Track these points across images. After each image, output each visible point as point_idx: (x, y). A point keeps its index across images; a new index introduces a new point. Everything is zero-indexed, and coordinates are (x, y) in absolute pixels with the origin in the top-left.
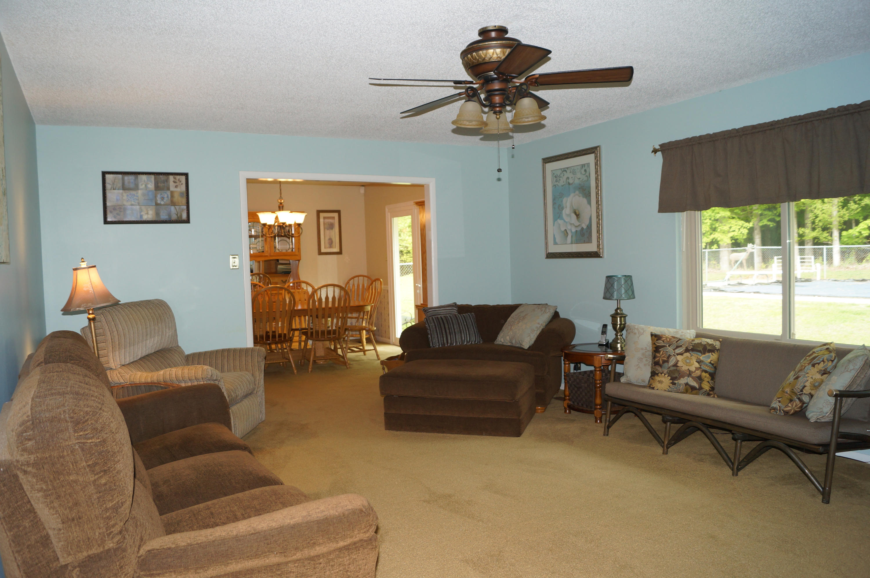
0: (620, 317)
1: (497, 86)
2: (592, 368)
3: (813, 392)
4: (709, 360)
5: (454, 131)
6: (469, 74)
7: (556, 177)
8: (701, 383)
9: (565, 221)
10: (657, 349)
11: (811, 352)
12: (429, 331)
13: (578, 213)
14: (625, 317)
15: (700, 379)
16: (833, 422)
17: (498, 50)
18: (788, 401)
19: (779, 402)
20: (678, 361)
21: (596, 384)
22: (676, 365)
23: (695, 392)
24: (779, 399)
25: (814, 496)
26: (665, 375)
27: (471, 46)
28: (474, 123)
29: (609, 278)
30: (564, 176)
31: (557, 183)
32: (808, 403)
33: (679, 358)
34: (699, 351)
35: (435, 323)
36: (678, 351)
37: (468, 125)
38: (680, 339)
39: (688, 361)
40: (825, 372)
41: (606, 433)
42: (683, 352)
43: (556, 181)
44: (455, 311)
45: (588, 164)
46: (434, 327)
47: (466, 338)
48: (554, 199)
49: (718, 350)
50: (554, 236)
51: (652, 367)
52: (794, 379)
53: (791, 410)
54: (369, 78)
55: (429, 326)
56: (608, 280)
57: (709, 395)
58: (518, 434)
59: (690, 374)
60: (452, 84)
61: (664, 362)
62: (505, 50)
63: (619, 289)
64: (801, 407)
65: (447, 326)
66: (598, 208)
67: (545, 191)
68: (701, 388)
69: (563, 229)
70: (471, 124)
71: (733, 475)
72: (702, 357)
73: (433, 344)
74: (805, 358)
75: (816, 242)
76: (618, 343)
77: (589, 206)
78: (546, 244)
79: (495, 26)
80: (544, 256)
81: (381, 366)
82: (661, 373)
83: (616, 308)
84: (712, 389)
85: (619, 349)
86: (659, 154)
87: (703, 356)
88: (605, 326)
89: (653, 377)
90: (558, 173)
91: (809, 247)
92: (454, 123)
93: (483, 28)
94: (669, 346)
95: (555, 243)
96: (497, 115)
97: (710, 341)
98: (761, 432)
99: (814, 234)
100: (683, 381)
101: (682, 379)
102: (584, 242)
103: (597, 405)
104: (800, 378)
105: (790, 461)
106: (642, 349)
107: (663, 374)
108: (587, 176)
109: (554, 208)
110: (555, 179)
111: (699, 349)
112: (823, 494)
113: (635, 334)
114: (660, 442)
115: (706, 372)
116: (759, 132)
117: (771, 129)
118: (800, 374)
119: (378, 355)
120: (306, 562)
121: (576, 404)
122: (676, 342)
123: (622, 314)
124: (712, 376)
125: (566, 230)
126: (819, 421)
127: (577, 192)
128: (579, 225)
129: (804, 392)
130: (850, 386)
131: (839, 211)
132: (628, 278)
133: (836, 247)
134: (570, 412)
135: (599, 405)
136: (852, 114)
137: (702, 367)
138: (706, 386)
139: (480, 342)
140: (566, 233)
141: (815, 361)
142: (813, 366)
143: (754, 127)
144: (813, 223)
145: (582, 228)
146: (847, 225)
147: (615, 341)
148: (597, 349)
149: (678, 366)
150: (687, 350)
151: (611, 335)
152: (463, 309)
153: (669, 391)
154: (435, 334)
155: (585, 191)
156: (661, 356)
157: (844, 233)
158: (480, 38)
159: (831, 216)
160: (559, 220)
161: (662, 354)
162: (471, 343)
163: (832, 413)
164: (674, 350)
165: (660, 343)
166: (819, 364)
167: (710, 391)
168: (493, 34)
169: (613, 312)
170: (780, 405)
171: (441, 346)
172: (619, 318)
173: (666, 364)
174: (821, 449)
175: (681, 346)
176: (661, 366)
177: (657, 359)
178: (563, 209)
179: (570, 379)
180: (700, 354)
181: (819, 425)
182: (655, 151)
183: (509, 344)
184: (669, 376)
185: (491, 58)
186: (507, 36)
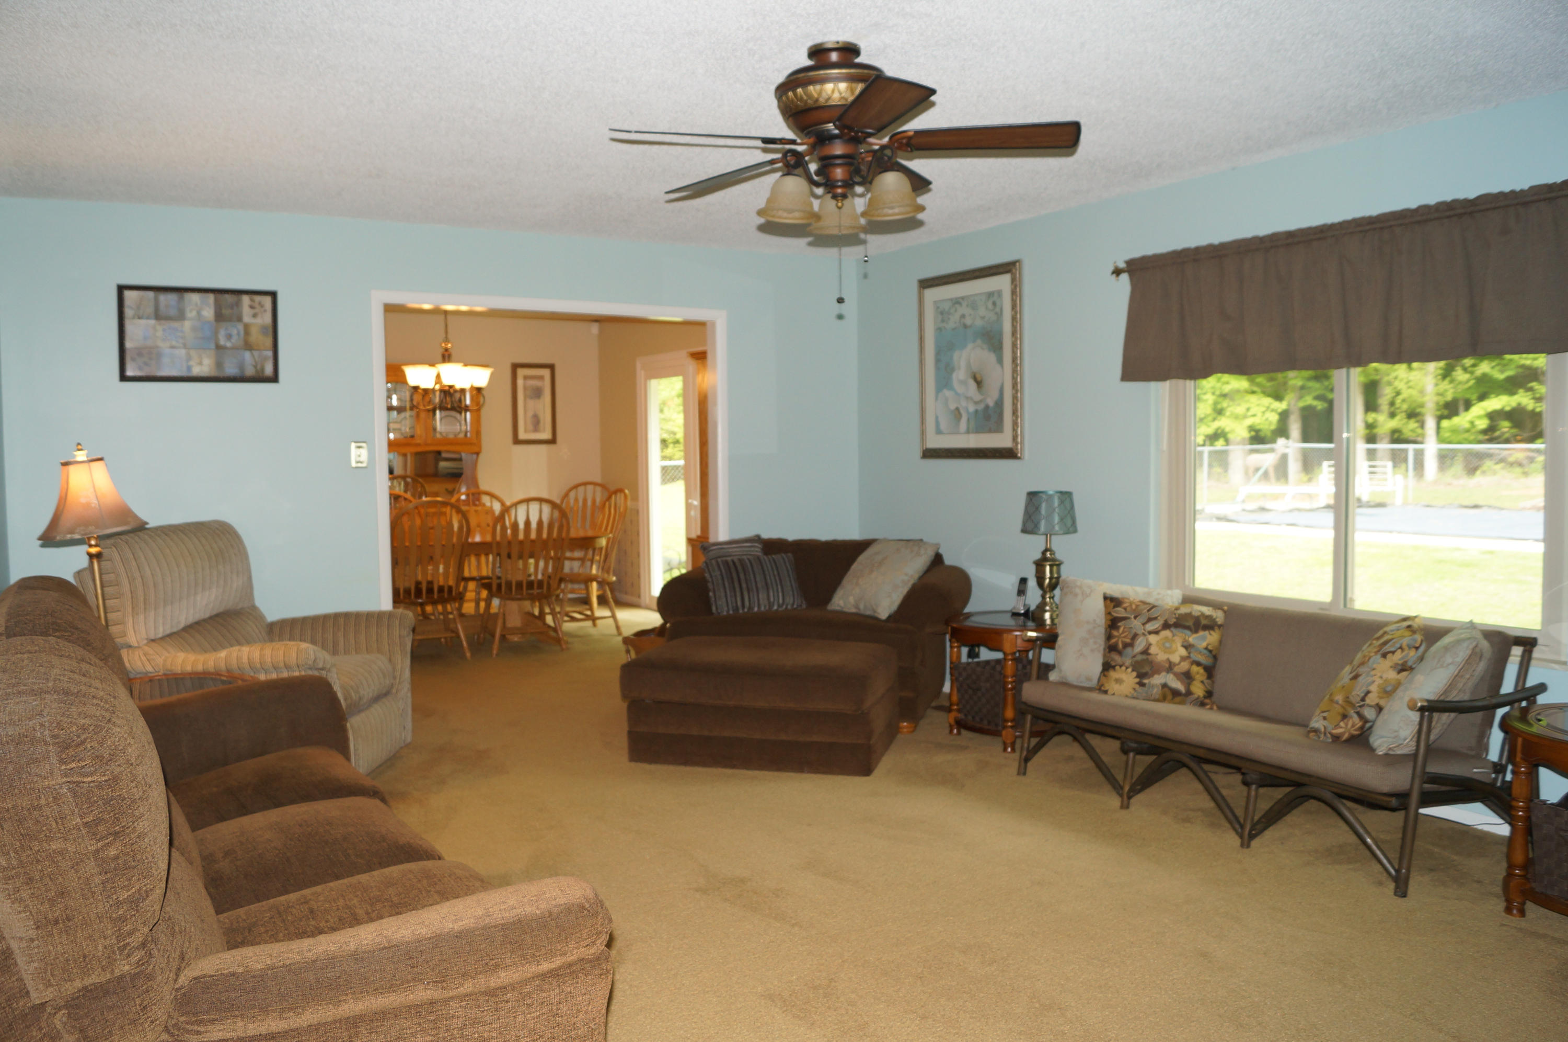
0: (1051, 566)
1: (838, 149)
2: (999, 655)
3: (1382, 703)
4: (1204, 644)
5: (763, 228)
6: (789, 127)
7: (942, 313)
8: (1189, 684)
9: (957, 393)
10: (1113, 623)
11: (1381, 632)
12: (710, 586)
13: (979, 379)
14: (1059, 565)
15: (1187, 677)
16: (1415, 755)
17: (843, 86)
18: (1339, 718)
19: (1325, 718)
20: (1150, 644)
21: (1006, 683)
22: (1146, 652)
23: (1178, 699)
24: (1324, 714)
25: (1380, 883)
26: (1127, 668)
27: (795, 76)
28: (797, 214)
29: (1032, 495)
30: (956, 311)
31: (944, 324)
32: (1374, 722)
33: (1153, 639)
34: (1188, 628)
35: (721, 571)
36: (1151, 626)
37: (786, 218)
38: (1154, 607)
39: (1167, 645)
40: (1403, 668)
41: (1022, 770)
42: (1160, 628)
43: (943, 321)
44: (757, 550)
45: (999, 293)
46: (719, 577)
47: (776, 598)
48: (938, 353)
49: (1220, 626)
50: (937, 418)
51: (1104, 656)
52: (1351, 679)
53: (1343, 734)
54: (611, 130)
55: (711, 577)
56: (1031, 500)
57: (1202, 705)
58: (866, 769)
59: (1170, 667)
60: (759, 143)
61: (1126, 645)
62: (854, 85)
63: (1049, 517)
64: (1362, 728)
65: (742, 576)
66: (1014, 371)
67: (921, 339)
68: (1189, 693)
69: (953, 406)
70: (790, 216)
71: (1242, 845)
72: (1193, 638)
73: (717, 609)
74: (1369, 642)
75: (1397, 437)
76: (1046, 611)
77: (998, 367)
78: (923, 433)
79: (838, 42)
80: (919, 453)
81: (623, 648)
82: (1121, 666)
83: (1043, 548)
84: (1209, 694)
85: (1048, 622)
86: (1125, 277)
87: (1195, 636)
88: (1023, 581)
89: (1106, 673)
90: (946, 306)
91: (1383, 446)
92: (760, 213)
93: (815, 46)
94: (1135, 617)
95: (939, 432)
96: (838, 201)
97: (1206, 610)
98: (1292, 771)
99: (1393, 424)
100: (1157, 680)
101: (1156, 676)
102: (990, 431)
103: (1006, 721)
104: (1360, 679)
105: (1341, 824)
106: (1088, 622)
107: (1124, 668)
108: (996, 313)
109: (937, 368)
110: (940, 317)
111: (1187, 624)
112: (1396, 880)
113: (1076, 595)
114: (1117, 787)
115: (1198, 664)
116: (1299, 243)
117: (1319, 239)
118: (1361, 670)
119: (618, 628)
120: (481, 1000)
121: (970, 718)
122: (1147, 611)
123: (1054, 560)
124: (1210, 671)
125: (957, 409)
126: (1391, 753)
127: (979, 342)
128: (981, 401)
129: (1368, 701)
130: (1446, 692)
131: (1436, 385)
132: (1066, 496)
133: (1431, 447)
134: (959, 733)
135: (1012, 721)
136: (1460, 216)
137: (1192, 655)
138: (1198, 690)
139: (801, 606)
140: (957, 413)
141: (1387, 648)
142: (1384, 656)
143: (1290, 235)
144: (1392, 404)
145: (987, 407)
146: (1450, 409)
147: (1041, 608)
148: (1009, 622)
149: (1150, 654)
150: (1166, 626)
151: (1033, 596)
152: (773, 547)
153: (1134, 698)
154: (722, 590)
155: (992, 339)
156: (1121, 635)
157: (1445, 423)
158: (809, 63)
159: (1422, 392)
160: (945, 391)
161: (1123, 632)
162: (786, 608)
163: (1415, 739)
164: (1144, 624)
165: (1119, 612)
166: (1393, 652)
167: (1205, 697)
168: (834, 56)
169: (1038, 556)
170: (1325, 723)
171: (731, 612)
172: (1048, 568)
173: (1129, 650)
174: (1394, 802)
175: (1156, 618)
176: (1120, 653)
177: (1113, 641)
178: (953, 370)
179: (960, 674)
180: (1188, 632)
181: (1391, 760)
182: (1117, 272)
183: (854, 610)
184: (1133, 670)
185: (829, 99)
186: (858, 60)
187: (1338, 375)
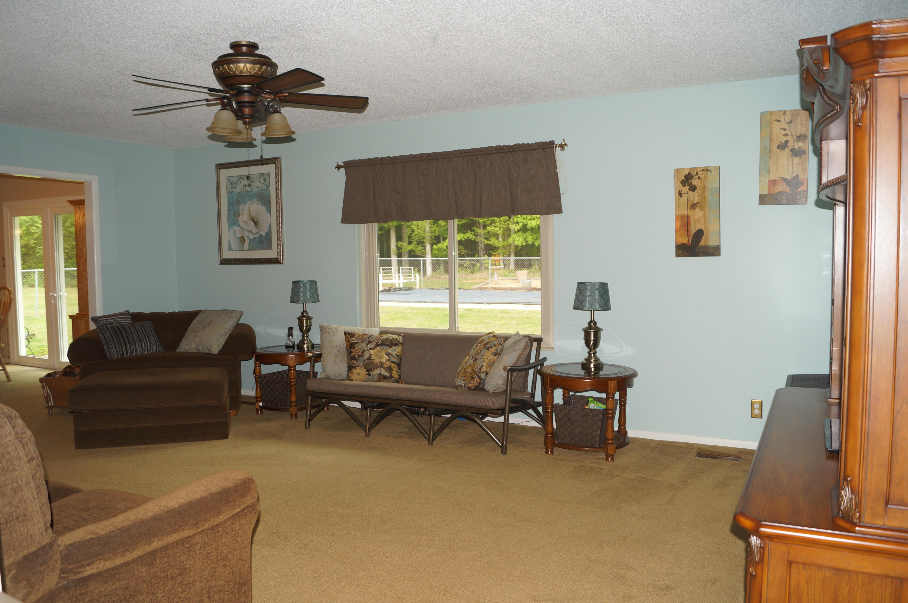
0: (306, 320)
1: (246, 98)
2: (286, 368)
3: (488, 371)
4: (396, 353)
5: (210, 137)
6: (220, 84)
7: (231, 183)
8: (391, 373)
9: (241, 228)
10: (351, 346)
11: (480, 340)
12: (104, 342)
13: (256, 221)
14: (311, 319)
15: (390, 369)
16: (506, 390)
17: (248, 65)
18: (470, 379)
19: (464, 380)
20: (371, 355)
21: (291, 382)
22: (369, 358)
23: (387, 380)
24: (464, 378)
25: (494, 450)
26: (361, 367)
27: (224, 59)
28: (228, 131)
29: (294, 282)
30: (240, 183)
31: (233, 190)
32: (484, 380)
33: (372, 352)
34: (388, 346)
35: (110, 333)
36: (370, 346)
37: (222, 133)
38: (371, 336)
39: (379, 354)
40: (496, 354)
41: (307, 426)
42: (374, 346)
43: (232, 188)
44: (129, 320)
45: (268, 174)
46: (110, 337)
47: (146, 347)
48: (230, 205)
49: (401, 344)
50: (229, 242)
51: (348, 362)
52: (473, 361)
53: (473, 385)
54: (133, 75)
55: (104, 336)
56: (296, 285)
57: (398, 382)
58: (225, 436)
59: (382, 365)
60: (206, 91)
61: (359, 356)
62: (255, 66)
63: (305, 294)
64: (480, 382)
65: (125, 335)
66: (277, 216)
67: (219, 197)
68: (391, 377)
69: (239, 236)
70: (226, 131)
71: (429, 444)
72: (390, 351)
73: (111, 356)
74: (476, 344)
75: (411, 254)
76: (305, 344)
77: (268, 214)
78: (220, 250)
79: (249, 42)
80: (217, 261)
82: (358, 367)
83: (302, 311)
84: (400, 376)
85: (306, 349)
86: (342, 170)
87: (391, 349)
88: (291, 329)
89: (351, 371)
90: (234, 180)
91: (405, 259)
92: (208, 129)
93: (233, 42)
94: (362, 342)
95: (230, 249)
96: (246, 125)
97: (395, 337)
98: (452, 405)
99: (411, 247)
100: (376, 372)
101: (376, 370)
102: (263, 249)
103: (292, 402)
104: (478, 360)
105: (476, 425)
106: (337, 346)
107: (360, 367)
108: (266, 185)
109: (229, 214)
110: (230, 186)
111: (387, 344)
112: (502, 447)
113: (329, 333)
114: (363, 427)
115: (394, 362)
116: (432, 159)
117: (442, 158)
118: (478, 356)
119: (8, 376)
121: (269, 404)
122: (368, 339)
123: (308, 317)
124: (399, 365)
125: (242, 236)
126: (495, 391)
127: (255, 200)
128: (257, 233)
129: (482, 370)
130: (516, 362)
131: (430, 228)
132: (313, 283)
133: (429, 259)
134: (262, 413)
135: (294, 402)
136: (506, 152)
137: (391, 358)
138: (395, 375)
139: (161, 351)
140: (242, 240)
141: (488, 345)
142: (488, 349)
143: (429, 155)
145: (261, 236)
146: (437, 240)
147: (302, 342)
148: (284, 350)
149: (372, 359)
150: (377, 345)
151: (297, 336)
152: (138, 317)
153: (366, 382)
154: (113, 344)
155: (265, 200)
156: (356, 351)
157: (435, 247)
158: (232, 51)
159: (424, 231)
160: (234, 227)
161: (357, 350)
162: (152, 352)
163: (505, 384)
164: (367, 345)
165: (354, 340)
166: (492, 347)
167: (399, 378)
168: (244, 49)
169: (300, 315)
170: (464, 382)
171: (119, 357)
172: (305, 321)
173: (361, 358)
174: (500, 412)
175: (372, 342)
176: (357, 360)
177: (353, 354)
178: (239, 215)
179: (262, 381)
180: (388, 348)
181: (496, 394)
182: (338, 167)
183: (195, 351)
184: (364, 368)
185: (241, 72)
186: (257, 52)
187: (450, 222)
